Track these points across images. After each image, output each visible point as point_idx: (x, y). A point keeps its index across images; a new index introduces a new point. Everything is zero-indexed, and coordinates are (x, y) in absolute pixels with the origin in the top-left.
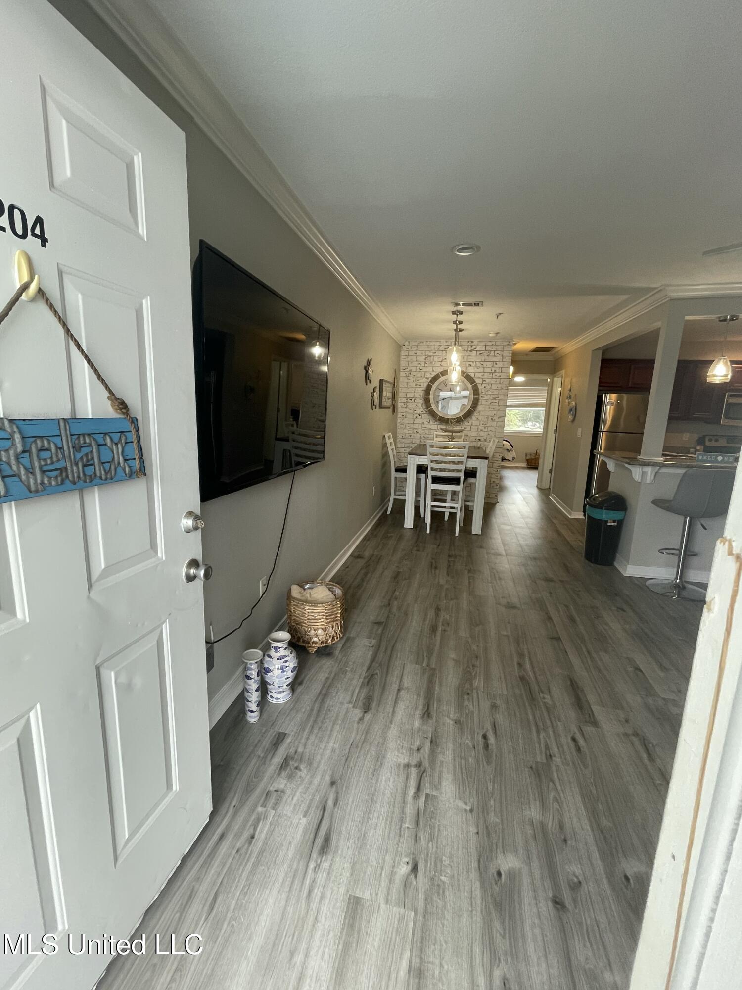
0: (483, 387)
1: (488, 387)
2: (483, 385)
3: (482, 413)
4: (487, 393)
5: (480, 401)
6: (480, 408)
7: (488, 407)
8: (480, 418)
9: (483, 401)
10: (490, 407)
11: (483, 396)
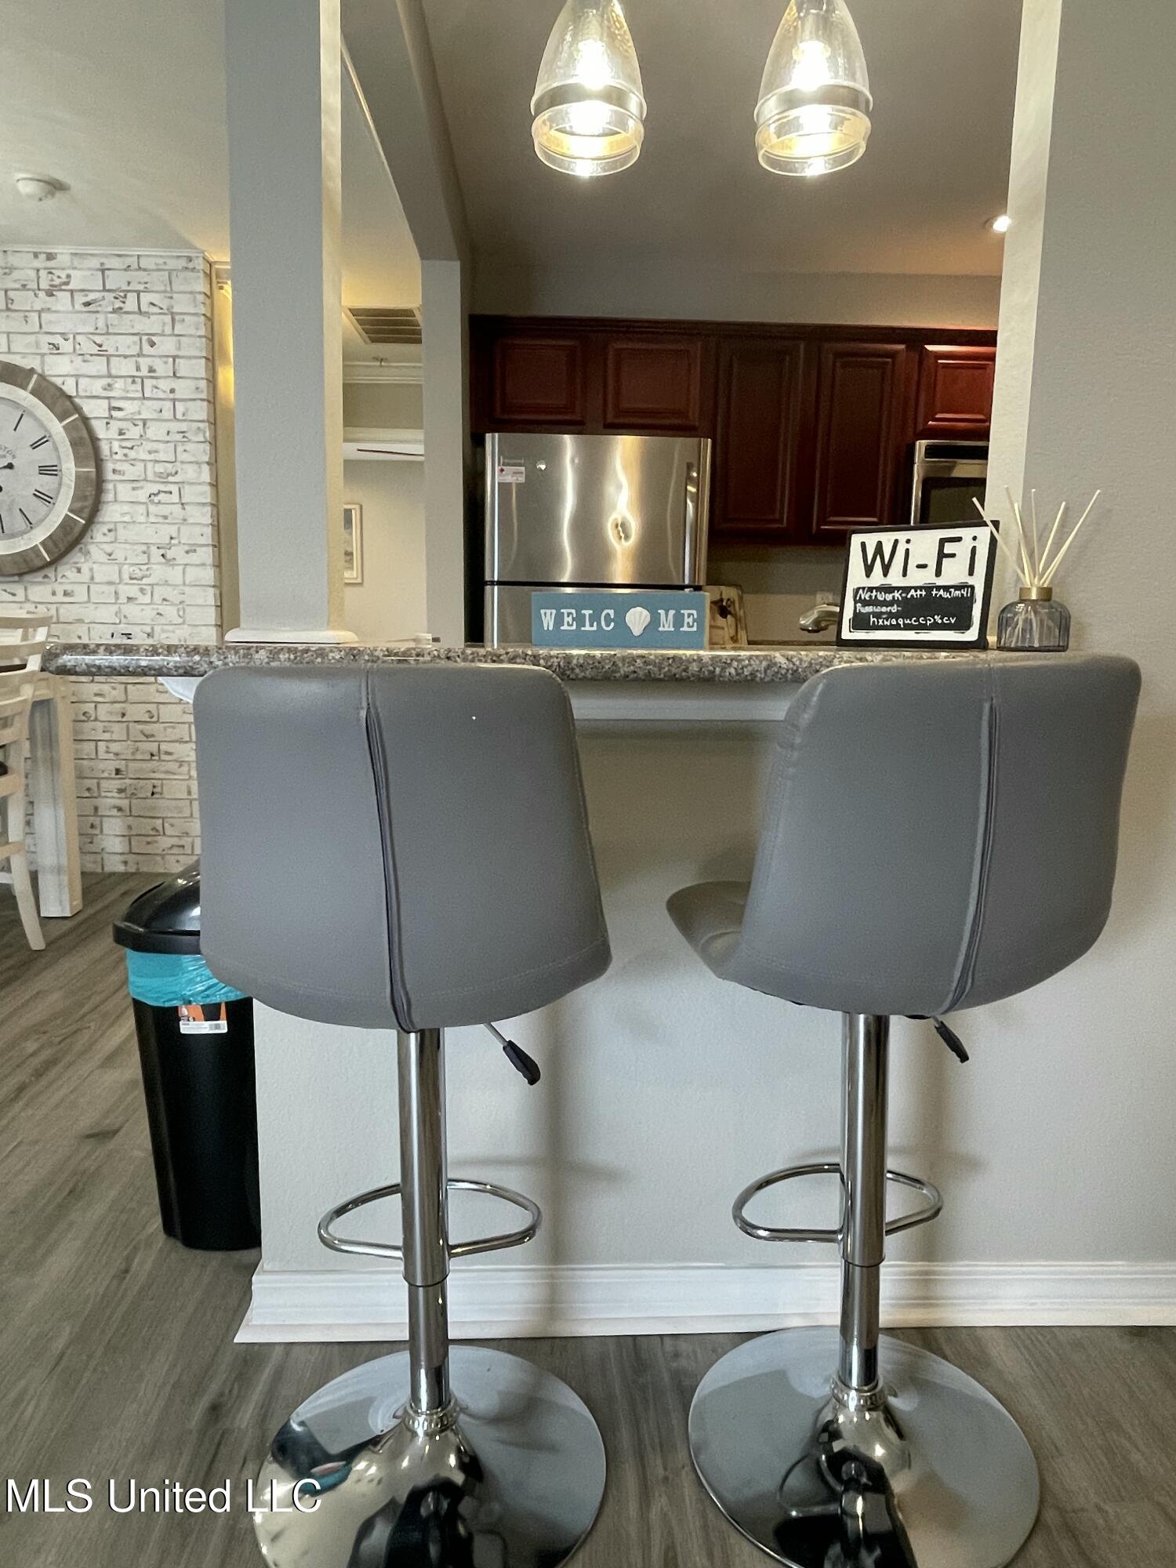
0: (113, 433)
1: (134, 432)
2: (115, 426)
3: (122, 534)
4: (132, 454)
5: (110, 486)
6: (111, 513)
7: (141, 509)
8: (119, 555)
9: (120, 487)
10: (152, 508)
11: (118, 467)
